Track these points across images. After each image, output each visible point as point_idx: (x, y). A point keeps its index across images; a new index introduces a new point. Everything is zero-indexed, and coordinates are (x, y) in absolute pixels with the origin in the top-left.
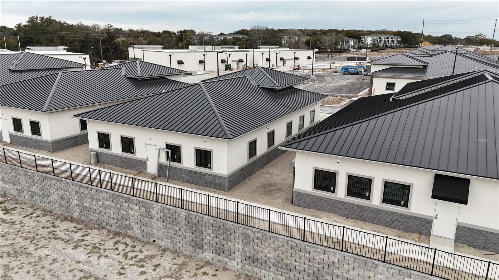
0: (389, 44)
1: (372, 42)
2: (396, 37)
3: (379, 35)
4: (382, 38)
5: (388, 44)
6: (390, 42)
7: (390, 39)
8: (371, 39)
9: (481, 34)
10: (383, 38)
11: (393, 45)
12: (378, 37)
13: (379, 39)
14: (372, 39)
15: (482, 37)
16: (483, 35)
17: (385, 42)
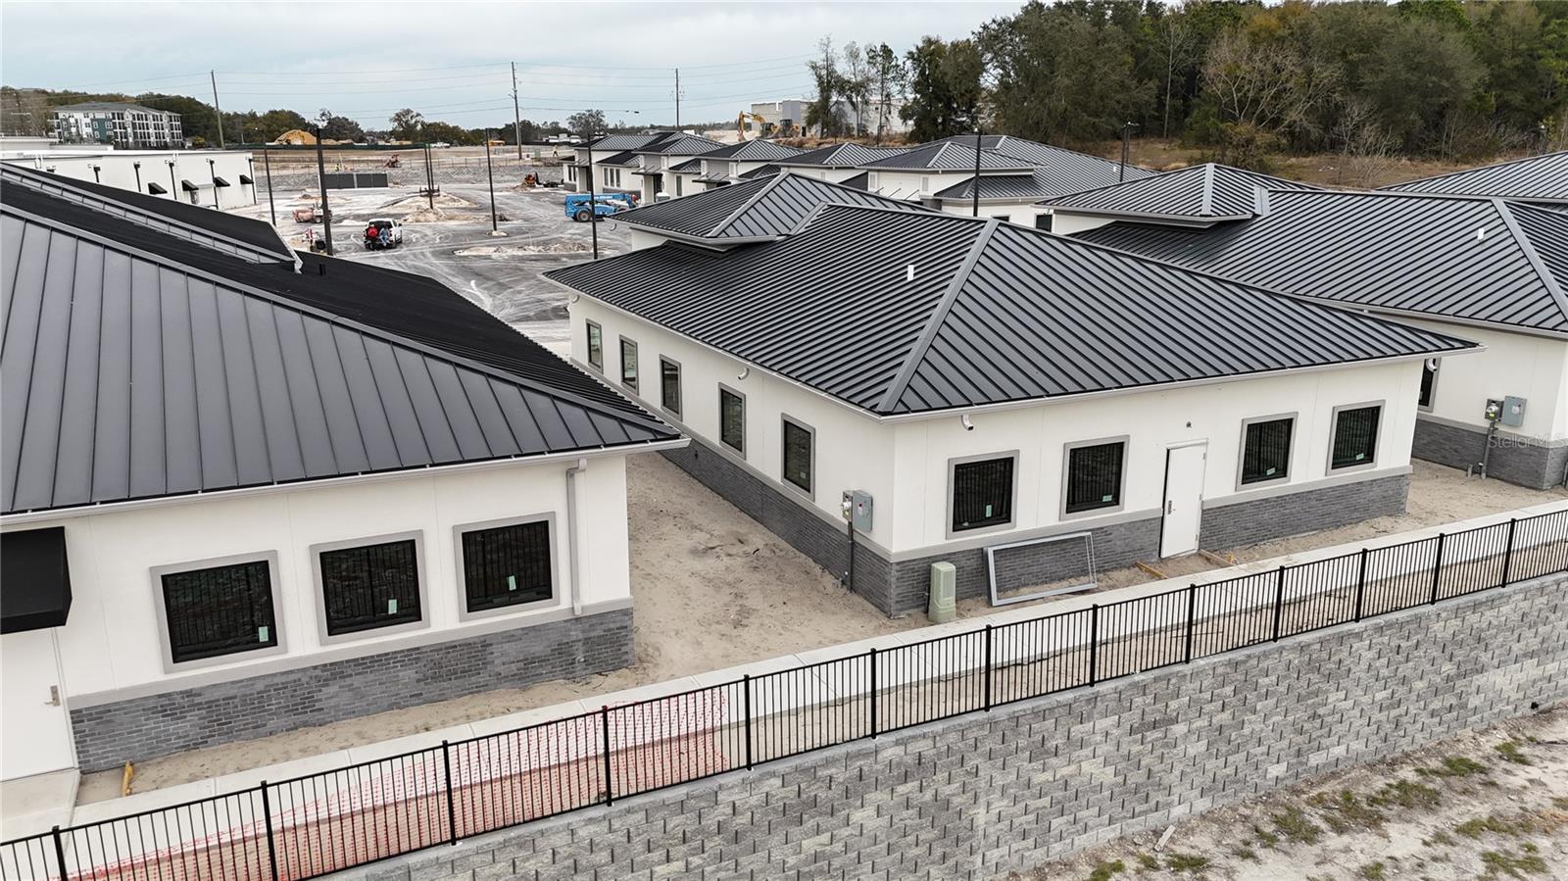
0: (153, 139)
1: (94, 130)
2: (165, 115)
3: (116, 109)
4: (125, 117)
5: (149, 138)
6: (151, 131)
7: (151, 123)
8: (88, 121)
9: (408, 112)
10: (128, 118)
11: (163, 140)
12: (113, 114)
13: (117, 121)
14: (92, 120)
15: (412, 117)
16: (414, 114)
17: (138, 131)
